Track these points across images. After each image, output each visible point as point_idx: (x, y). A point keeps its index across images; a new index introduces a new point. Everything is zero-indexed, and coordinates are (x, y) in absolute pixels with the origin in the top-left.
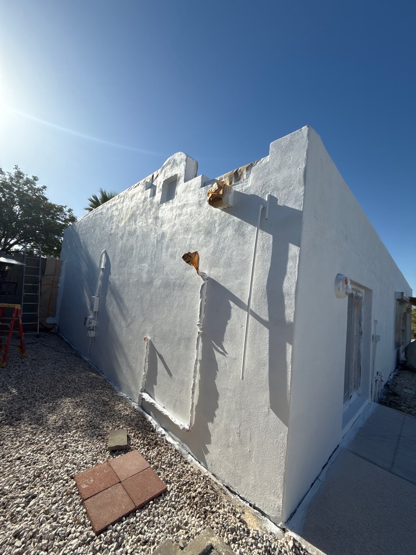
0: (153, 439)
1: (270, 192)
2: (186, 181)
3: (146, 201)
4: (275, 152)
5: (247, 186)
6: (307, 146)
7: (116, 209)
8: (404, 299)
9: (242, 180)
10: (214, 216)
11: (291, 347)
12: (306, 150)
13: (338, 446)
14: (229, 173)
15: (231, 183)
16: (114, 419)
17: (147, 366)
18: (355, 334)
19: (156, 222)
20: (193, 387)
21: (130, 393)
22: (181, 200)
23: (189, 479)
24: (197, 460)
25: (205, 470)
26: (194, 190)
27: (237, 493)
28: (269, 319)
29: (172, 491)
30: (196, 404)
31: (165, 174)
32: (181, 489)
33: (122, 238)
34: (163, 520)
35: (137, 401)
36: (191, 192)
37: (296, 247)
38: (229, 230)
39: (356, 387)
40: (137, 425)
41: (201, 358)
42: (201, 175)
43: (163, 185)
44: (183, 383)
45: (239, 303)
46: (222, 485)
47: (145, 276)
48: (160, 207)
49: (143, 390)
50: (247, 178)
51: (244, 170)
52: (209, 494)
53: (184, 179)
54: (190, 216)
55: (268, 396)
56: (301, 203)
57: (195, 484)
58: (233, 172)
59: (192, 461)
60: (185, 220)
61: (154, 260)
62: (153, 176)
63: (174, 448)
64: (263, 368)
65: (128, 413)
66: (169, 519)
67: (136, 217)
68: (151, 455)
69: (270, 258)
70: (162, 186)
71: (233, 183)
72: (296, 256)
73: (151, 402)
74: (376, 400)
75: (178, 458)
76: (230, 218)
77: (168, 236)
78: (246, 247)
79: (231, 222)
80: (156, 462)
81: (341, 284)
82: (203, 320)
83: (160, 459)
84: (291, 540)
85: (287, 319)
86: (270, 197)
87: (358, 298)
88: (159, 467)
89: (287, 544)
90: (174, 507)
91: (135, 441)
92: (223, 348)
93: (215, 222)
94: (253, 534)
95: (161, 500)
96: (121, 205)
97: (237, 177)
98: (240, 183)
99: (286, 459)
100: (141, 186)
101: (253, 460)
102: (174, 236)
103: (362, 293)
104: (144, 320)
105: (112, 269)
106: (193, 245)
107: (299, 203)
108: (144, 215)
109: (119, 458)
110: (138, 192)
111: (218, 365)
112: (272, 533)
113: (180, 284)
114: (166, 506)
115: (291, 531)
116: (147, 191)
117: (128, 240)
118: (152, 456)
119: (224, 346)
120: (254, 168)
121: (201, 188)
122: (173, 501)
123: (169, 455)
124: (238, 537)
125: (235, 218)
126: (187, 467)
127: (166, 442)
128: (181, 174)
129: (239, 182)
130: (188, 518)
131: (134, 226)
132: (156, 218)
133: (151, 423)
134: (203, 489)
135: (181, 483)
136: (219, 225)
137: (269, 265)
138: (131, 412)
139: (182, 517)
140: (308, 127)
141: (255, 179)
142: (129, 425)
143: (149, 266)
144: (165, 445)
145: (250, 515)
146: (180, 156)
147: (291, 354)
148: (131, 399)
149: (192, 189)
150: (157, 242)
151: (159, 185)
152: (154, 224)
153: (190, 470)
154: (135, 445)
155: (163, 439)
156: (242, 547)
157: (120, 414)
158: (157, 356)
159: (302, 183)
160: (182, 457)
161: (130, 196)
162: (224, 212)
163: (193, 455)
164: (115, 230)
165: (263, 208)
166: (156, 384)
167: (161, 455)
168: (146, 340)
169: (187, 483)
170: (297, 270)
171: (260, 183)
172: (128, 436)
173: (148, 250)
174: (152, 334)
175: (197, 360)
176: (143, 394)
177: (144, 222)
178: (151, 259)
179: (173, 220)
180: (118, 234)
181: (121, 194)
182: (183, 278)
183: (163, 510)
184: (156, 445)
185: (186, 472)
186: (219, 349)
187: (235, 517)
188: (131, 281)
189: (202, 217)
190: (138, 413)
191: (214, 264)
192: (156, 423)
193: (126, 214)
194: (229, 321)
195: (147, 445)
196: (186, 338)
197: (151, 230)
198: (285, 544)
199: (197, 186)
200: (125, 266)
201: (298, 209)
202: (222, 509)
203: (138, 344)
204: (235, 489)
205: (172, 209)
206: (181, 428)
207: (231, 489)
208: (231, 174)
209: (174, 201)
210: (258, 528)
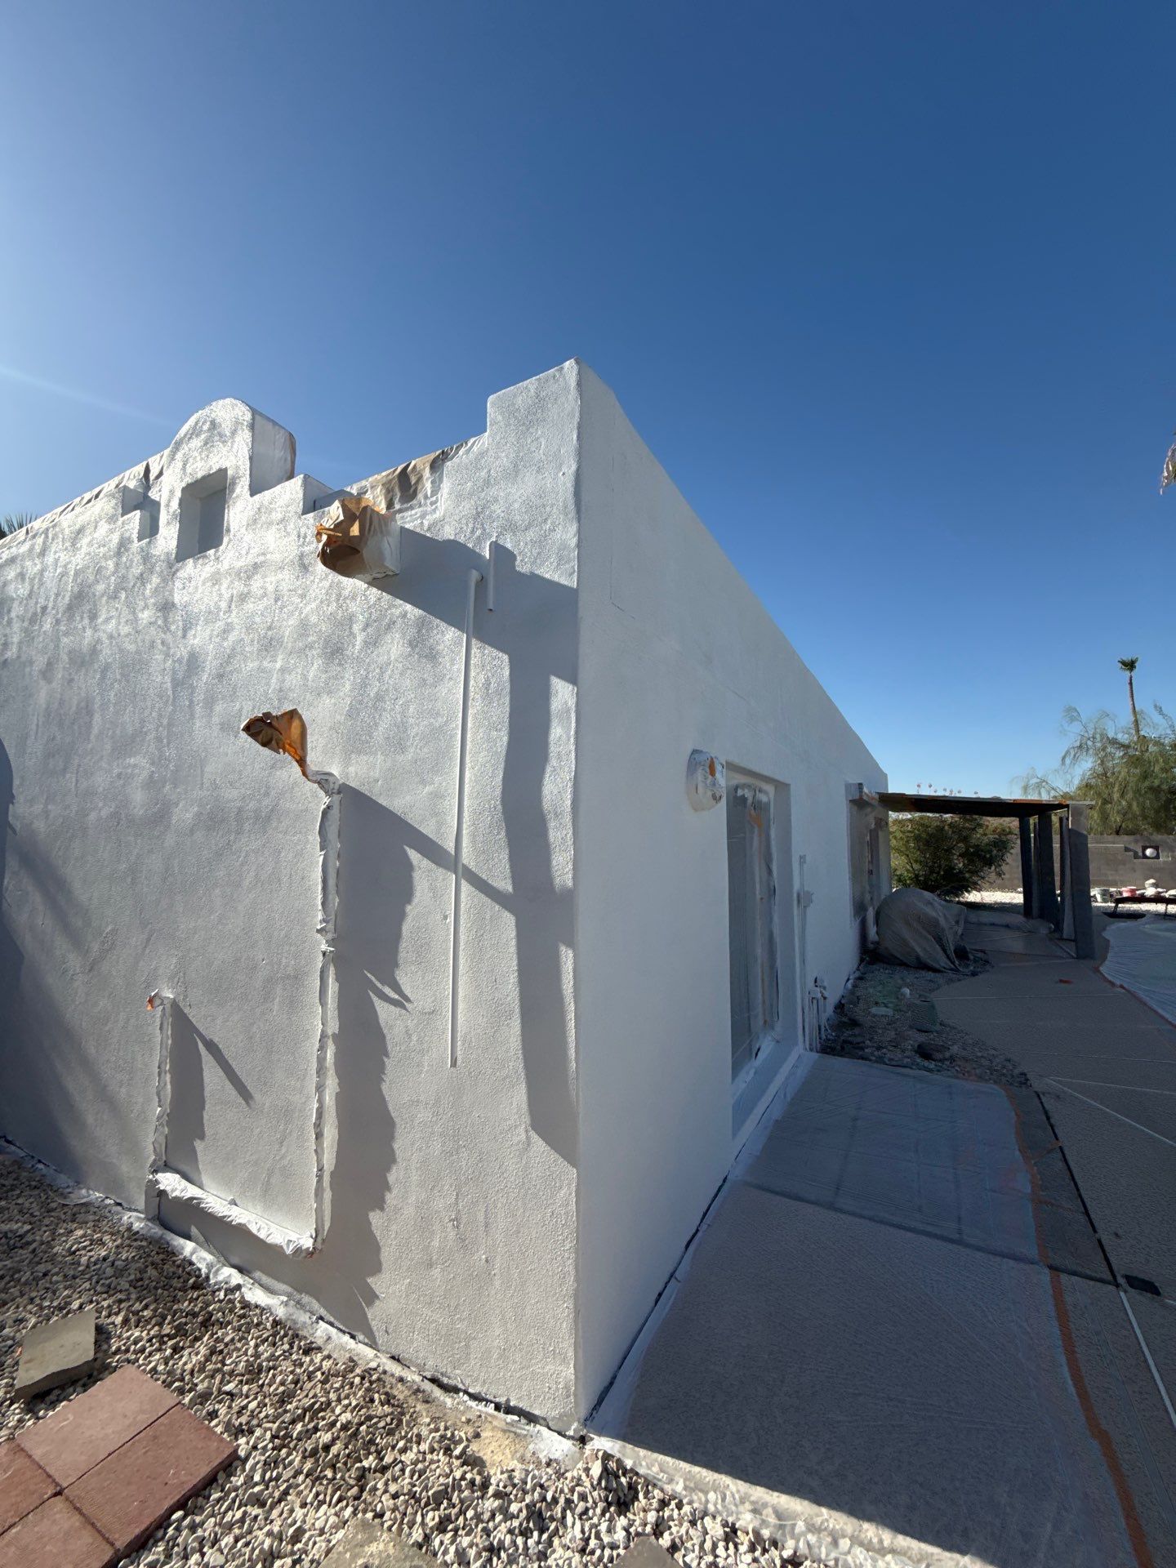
0: (197, 1309)
1: (495, 534)
2: (254, 491)
3: (127, 550)
4: (502, 424)
5: (437, 515)
6: (577, 414)
7: (16, 577)
8: (865, 798)
9: (420, 496)
10: (348, 602)
11: (571, 955)
12: (576, 423)
13: (725, 1180)
14: (384, 474)
15: (390, 505)
16: (47, 1289)
17: (169, 1086)
18: (758, 897)
19: (166, 620)
20: (316, 1119)
21: (114, 1185)
22: (244, 552)
23: (315, 1396)
24: (344, 1332)
25: (369, 1353)
26: (283, 520)
27: (460, 1386)
28: (514, 888)
29: (254, 1454)
30: (332, 1168)
31: (185, 465)
32: (288, 1436)
33: (47, 673)
34: (219, 1553)
35: (141, 1203)
36: (274, 528)
37: (567, 684)
38: (392, 642)
39: (768, 1025)
40: (140, 1283)
41: (337, 1026)
42: (302, 476)
43: (181, 500)
44: (287, 1113)
45: (431, 850)
46: (418, 1379)
47: (138, 797)
48: (177, 570)
49: (161, 1163)
50: (435, 492)
51: (424, 469)
52: (375, 1420)
53: (250, 486)
54: (276, 601)
55: (525, 1098)
56: (573, 567)
57: (333, 1404)
58: (394, 472)
59: (329, 1338)
60: (262, 615)
61: (169, 743)
62: (147, 470)
63: (271, 1319)
64: (508, 1024)
65: (104, 1254)
66: (240, 1544)
67: (95, 605)
68: (185, 1364)
69: (506, 720)
70: (180, 504)
71: (397, 506)
72: (568, 711)
73: (188, 1195)
74: (814, 1045)
75: (282, 1344)
76: (394, 606)
77: (210, 665)
78: (442, 690)
79: (398, 617)
80: (202, 1381)
81: (700, 775)
82: (333, 913)
83: (219, 1365)
84: (598, 1459)
85: (557, 881)
86: (497, 548)
87: (759, 806)
88: (212, 1394)
89: (588, 1476)
90: (258, 1500)
91: (128, 1338)
92: (397, 988)
93: (351, 619)
94: (498, 1486)
95: (215, 1496)
96: (37, 561)
97: (405, 487)
98: (415, 505)
99: (576, 1253)
100: (105, 499)
101: (497, 1283)
102: (228, 663)
103: (766, 793)
104: (148, 940)
105: (16, 782)
106: (290, 689)
107: (567, 566)
108: (123, 595)
109: (63, 1415)
110: (97, 522)
111: (388, 1038)
112: (551, 1460)
113: (257, 811)
114: (230, 1508)
115: (600, 1434)
116: (126, 517)
117: (71, 681)
118: (189, 1367)
119: (401, 982)
120: (449, 464)
121: (303, 514)
122: (256, 1484)
123: (252, 1343)
124: (454, 1511)
125: (409, 607)
126: (312, 1361)
127: (242, 1308)
128: (237, 468)
129: (414, 502)
130: (306, 1515)
131: (89, 632)
132: (166, 607)
133: (191, 1263)
134: (359, 1411)
135: (287, 1417)
136: (364, 630)
137: (505, 739)
138: (117, 1247)
139: (285, 1519)
140: (577, 362)
141: (453, 497)
142: (106, 1292)
143: (153, 764)
144: (239, 1316)
145: (495, 1434)
146: (229, 411)
147: (572, 974)
148: (120, 1204)
149: (279, 516)
150: (176, 684)
151: (169, 501)
152: (159, 626)
153: (319, 1368)
154: (127, 1351)
155: (231, 1301)
156: (464, 1532)
157: (73, 1264)
158: (201, 1045)
159: (573, 514)
160: (297, 1336)
161: (67, 531)
162: (374, 590)
163: (332, 1319)
164: (20, 648)
165: (479, 578)
166: (202, 1137)
167: (221, 1352)
168: (157, 1002)
169: (305, 1411)
170: (573, 748)
171: (467, 507)
172: (100, 1330)
173: (147, 713)
174: (176, 979)
175: (323, 1035)
176: (160, 1176)
177: (123, 620)
178: (159, 739)
179: (221, 614)
180: (31, 663)
181: (37, 525)
182: (267, 794)
183: (220, 1525)
184: (206, 1327)
185: (306, 1378)
186: (387, 990)
187: (451, 1456)
188: (93, 816)
189: (313, 605)
190: (144, 1243)
191: (355, 743)
192: (209, 1258)
193: (57, 595)
194: (409, 908)
195: (171, 1337)
196: (288, 977)
197: (152, 645)
198: (584, 1477)
199: (290, 508)
200: (65, 770)
201: (566, 583)
202: (411, 1450)
203: (132, 1021)
204: (456, 1379)
205: (215, 579)
206: (289, 1251)
207: (445, 1380)
208: (390, 477)
209: (220, 553)
210: (515, 1462)
